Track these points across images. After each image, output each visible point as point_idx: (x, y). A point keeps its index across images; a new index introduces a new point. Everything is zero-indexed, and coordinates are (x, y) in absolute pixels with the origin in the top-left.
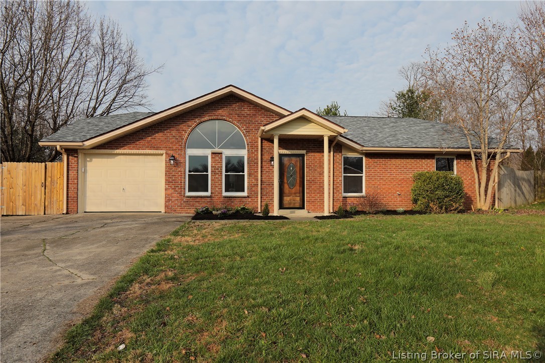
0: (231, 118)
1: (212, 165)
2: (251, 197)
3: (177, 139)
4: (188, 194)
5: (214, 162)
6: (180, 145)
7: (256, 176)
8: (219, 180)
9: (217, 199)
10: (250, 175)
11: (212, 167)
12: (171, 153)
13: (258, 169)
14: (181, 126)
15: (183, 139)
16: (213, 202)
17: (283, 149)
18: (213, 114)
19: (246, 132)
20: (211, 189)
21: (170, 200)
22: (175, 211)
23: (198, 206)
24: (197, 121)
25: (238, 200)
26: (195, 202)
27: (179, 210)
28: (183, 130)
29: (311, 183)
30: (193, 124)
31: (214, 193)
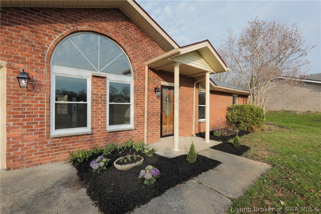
0: (118, 37)
1: (92, 91)
2: (137, 129)
3: (34, 46)
4: (55, 133)
5: (95, 89)
6: (40, 58)
7: (142, 106)
8: (102, 111)
9: (100, 136)
10: (136, 105)
11: (92, 94)
12: (21, 67)
13: (144, 100)
14: (44, 27)
15: (46, 49)
16: (95, 140)
18: (95, 24)
19: (134, 57)
20: (92, 123)
21: (20, 146)
22: (31, 162)
23: (72, 149)
24: (71, 27)
25: (124, 133)
26: (68, 143)
27: (39, 160)
28: (47, 35)
30: (65, 30)
31: (96, 128)
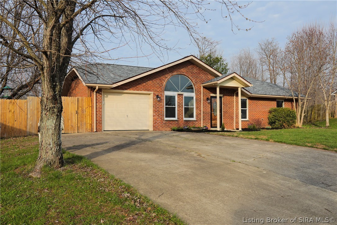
0: (188, 74)
1: (178, 101)
2: (198, 121)
3: (160, 85)
4: (165, 119)
5: (179, 100)
6: (161, 89)
7: (200, 109)
8: (182, 111)
9: (181, 122)
10: (197, 108)
11: (178, 103)
12: (157, 94)
13: (201, 105)
14: (162, 77)
15: (163, 85)
16: (179, 124)
17: (213, 93)
18: (179, 71)
19: (195, 82)
20: (178, 116)
21: (156, 122)
22: (159, 129)
23: (171, 126)
24: (171, 74)
25: (191, 122)
26: (170, 124)
27: (161, 129)
28: (163, 80)
29: (225, 113)
30: (168, 76)
31: (179, 118)
